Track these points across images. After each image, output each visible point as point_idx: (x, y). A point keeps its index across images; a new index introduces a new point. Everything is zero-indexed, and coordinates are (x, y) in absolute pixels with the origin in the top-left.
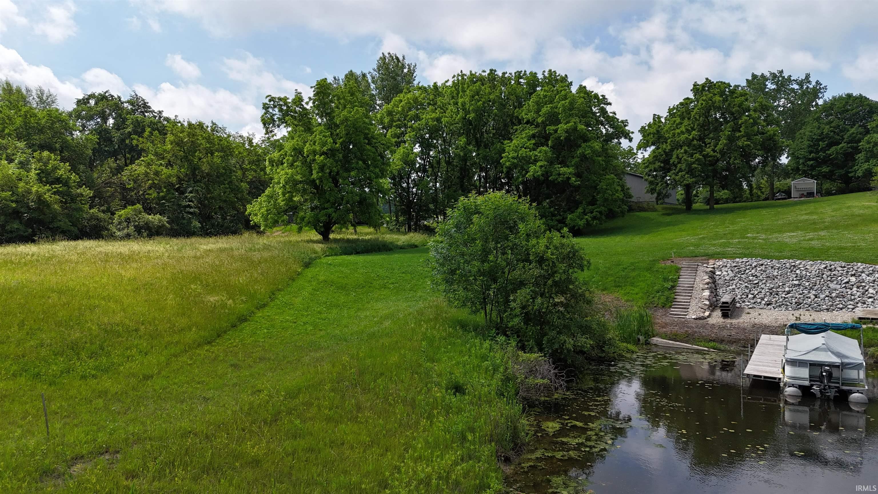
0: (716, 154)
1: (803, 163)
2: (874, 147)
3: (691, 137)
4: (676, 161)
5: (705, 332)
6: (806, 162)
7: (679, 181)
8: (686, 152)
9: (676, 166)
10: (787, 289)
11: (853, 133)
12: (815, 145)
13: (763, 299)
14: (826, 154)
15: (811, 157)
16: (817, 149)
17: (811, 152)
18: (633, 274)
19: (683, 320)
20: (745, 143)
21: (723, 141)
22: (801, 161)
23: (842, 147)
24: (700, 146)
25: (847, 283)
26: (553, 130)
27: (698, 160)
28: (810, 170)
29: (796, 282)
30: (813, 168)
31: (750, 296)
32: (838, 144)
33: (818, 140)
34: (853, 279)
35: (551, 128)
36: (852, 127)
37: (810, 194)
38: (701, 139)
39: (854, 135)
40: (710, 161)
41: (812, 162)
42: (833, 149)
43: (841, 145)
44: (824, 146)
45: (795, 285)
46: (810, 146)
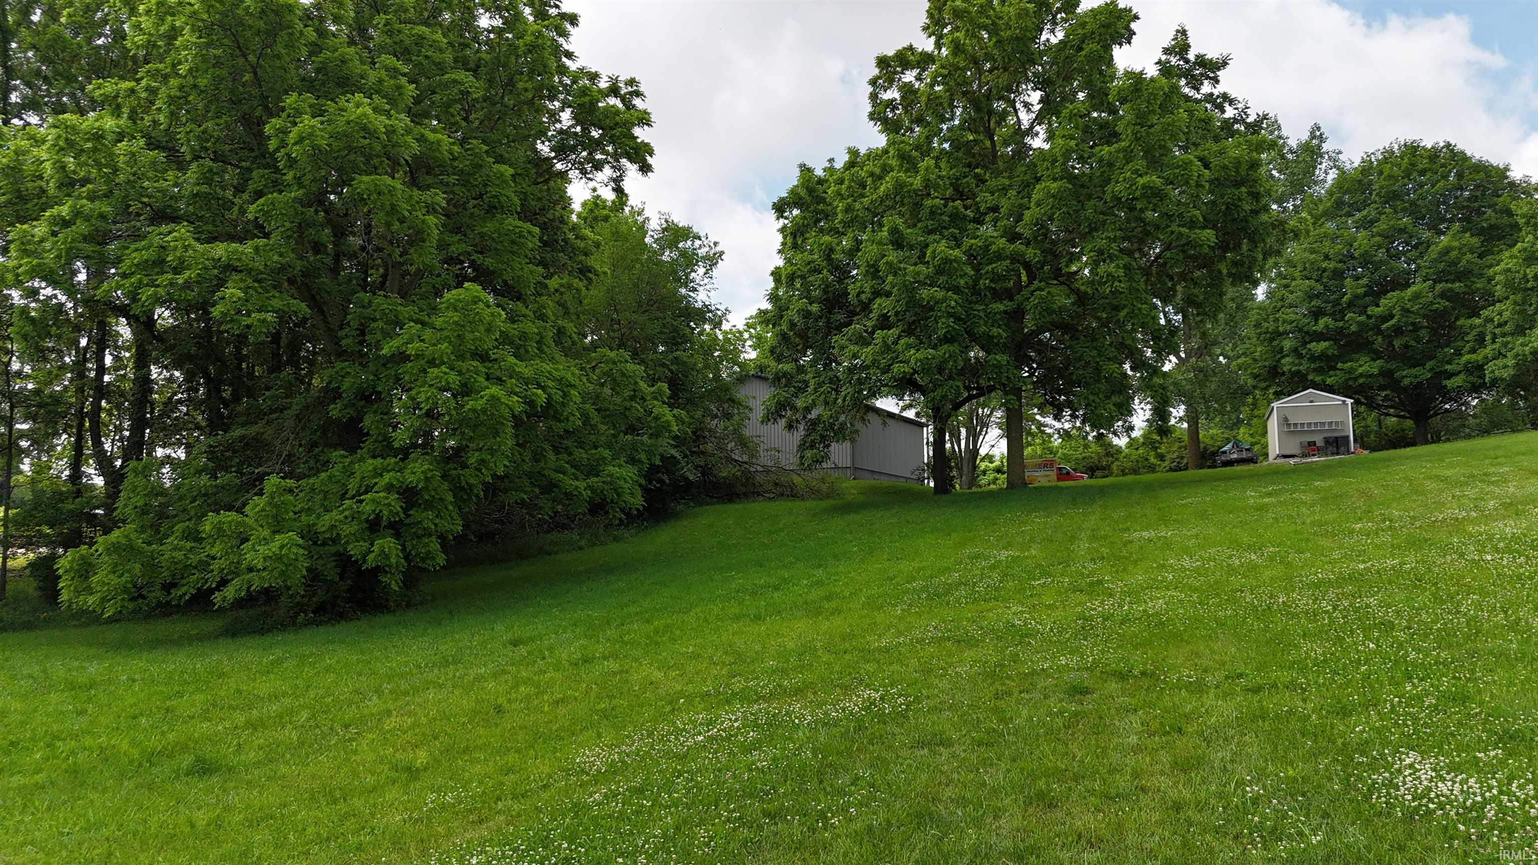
0: (1018, 246)
1: (1295, 350)
3: (917, 182)
4: (867, 288)
6: (1304, 344)
8: (898, 241)
9: (866, 307)
12: (1328, 290)
14: (1369, 317)
15: (1319, 328)
16: (1338, 301)
17: (1317, 314)
22: (1287, 344)
23: (1416, 296)
27: (945, 267)
28: (1319, 371)
30: (1327, 363)
32: (1402, 283)
33: (1338, 275)
37: (1336, 444)
39: (1453, 254)
40: (996, 278)
41: (1324, 345)
42: (1387, 302)
43: (1413, 289)
44: (1359, 291)
46: (1313, 295)
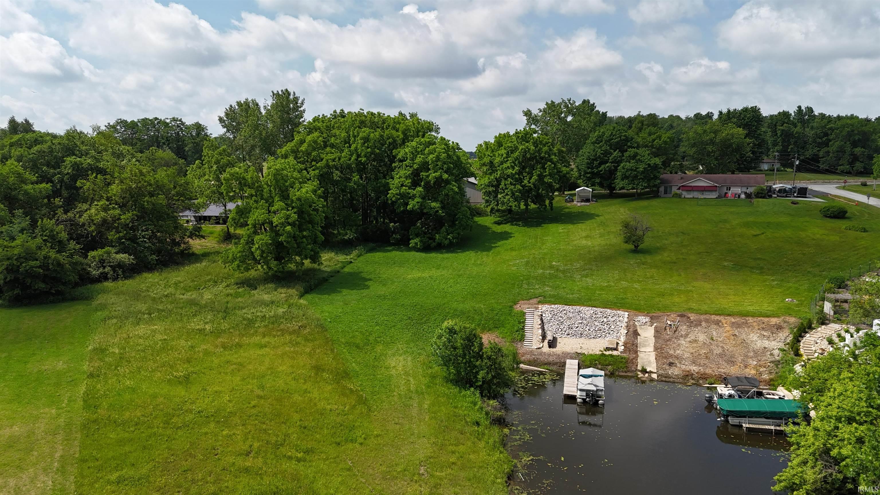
2: (626, 172)
3: (514, 172)
5: (542, 358)
7: (506, 203)
10: (576, 326)
11: (615, 157)
12: (591, 163)
13: (565, 331)
14: (598, 170)
15: (588, 171)
16: (592, 166)
17: (588, 168)
18: (502, 318)
19: (531, 349)
20: (549, 180)
21: (535, 177)
23: (609, 166)
24: (520, 179)
25: (602, 322)
26: (425, 176)
29: (580, 321)
31: (560, 330)
32: (607, 162)
33: (593, 160)
34: (605, 320)
35: (423, 174)
36: (615, 151)
37: (588, 200)
38: (520, 173)
41: (589, 175)
42: (603, 166)
44: (597, 164)
45: (580, 323)
46: (588, 163)
